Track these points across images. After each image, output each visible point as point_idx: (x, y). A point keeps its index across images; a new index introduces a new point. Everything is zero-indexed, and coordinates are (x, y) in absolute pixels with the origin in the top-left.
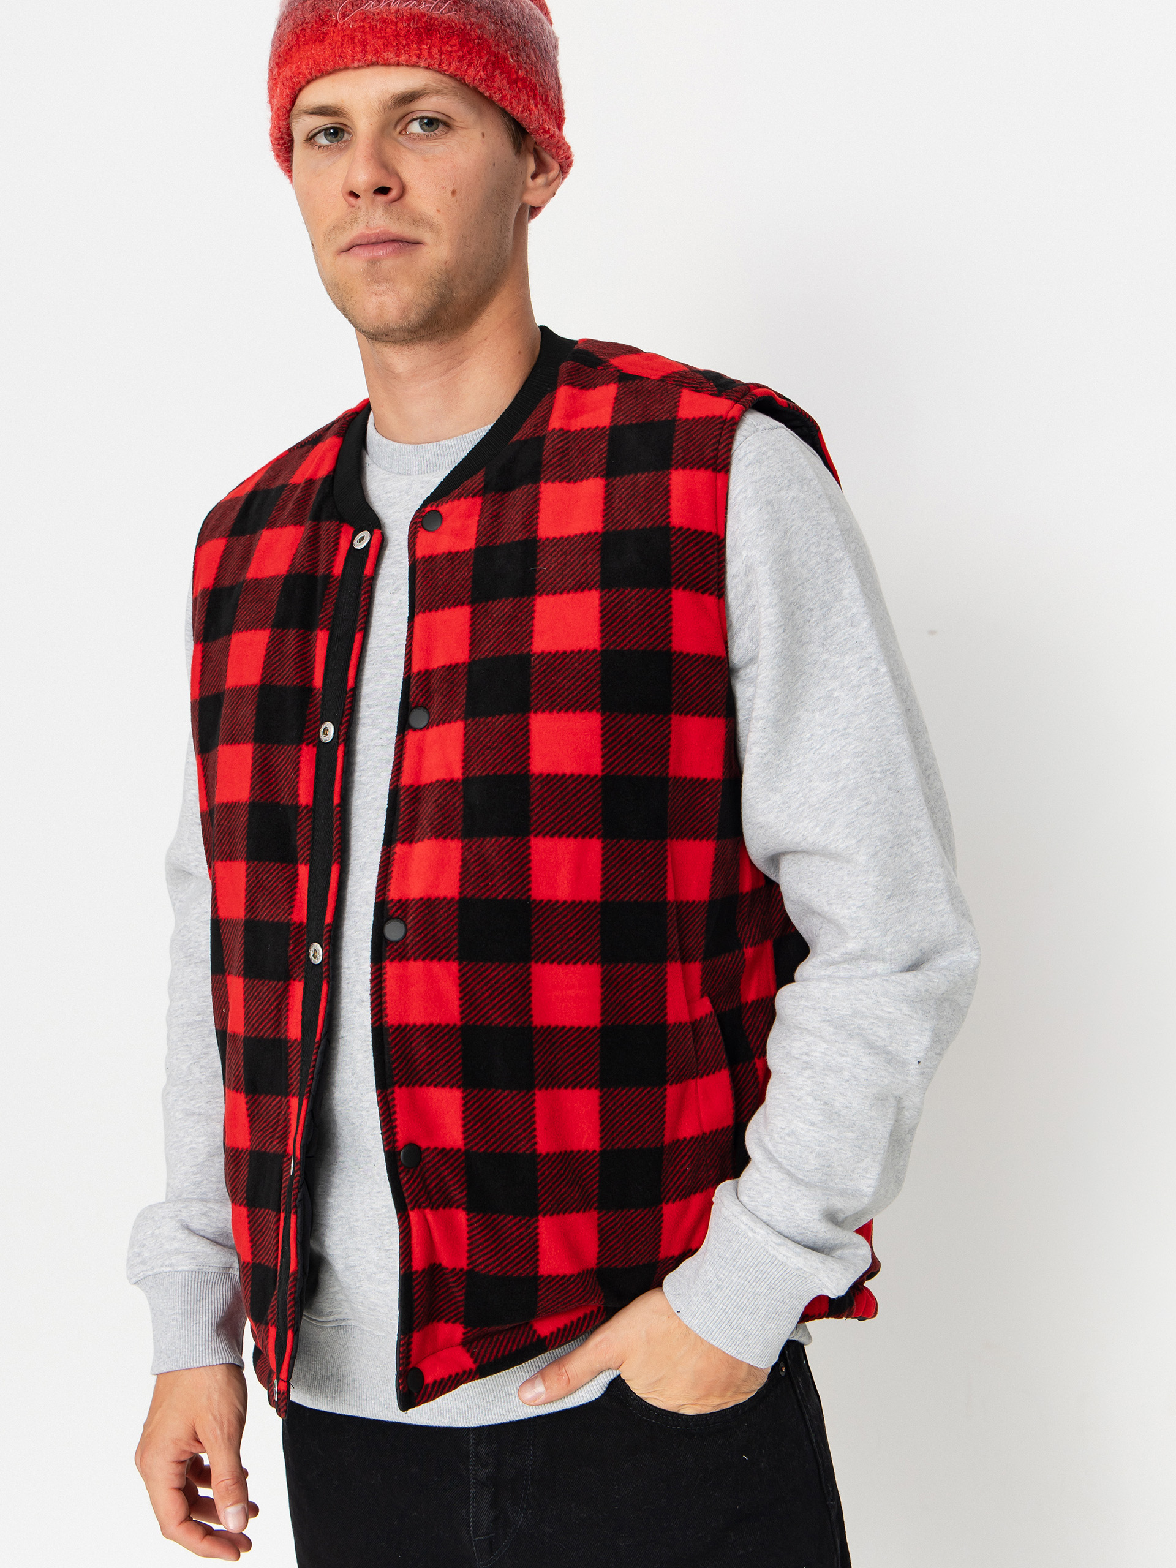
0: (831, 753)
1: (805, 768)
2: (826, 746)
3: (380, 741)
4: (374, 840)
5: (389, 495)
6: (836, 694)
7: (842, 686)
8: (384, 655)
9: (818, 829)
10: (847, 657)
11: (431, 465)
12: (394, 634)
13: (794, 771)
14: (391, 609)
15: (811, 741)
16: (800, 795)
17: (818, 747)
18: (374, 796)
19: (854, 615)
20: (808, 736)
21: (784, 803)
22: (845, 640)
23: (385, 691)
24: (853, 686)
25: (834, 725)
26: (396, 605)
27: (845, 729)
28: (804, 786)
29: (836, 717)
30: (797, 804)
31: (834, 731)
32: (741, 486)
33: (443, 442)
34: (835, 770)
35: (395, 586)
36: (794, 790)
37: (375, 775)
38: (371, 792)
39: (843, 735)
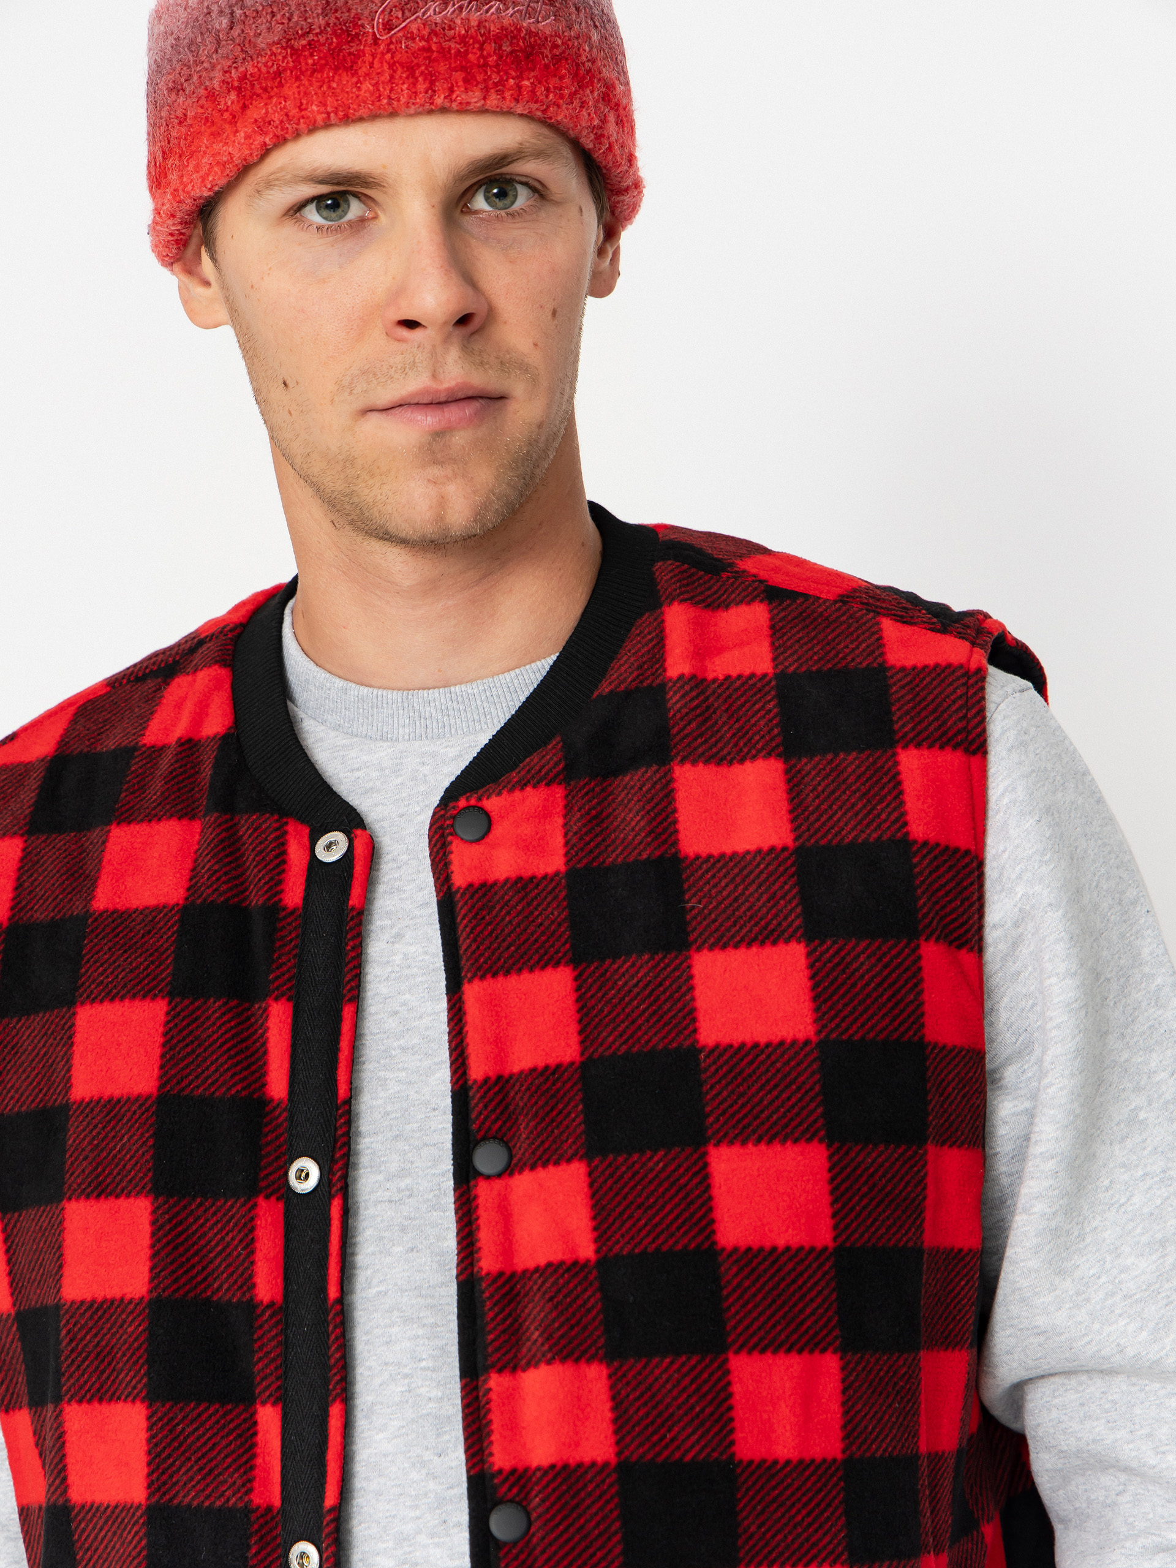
0: (1146, 1210)
1: (1106, 1235)
2: (1135, 1200)
3: (387, 1193)
4: (386, 1364)
5: (357, 774)
6: (1142, 1115)
7: (1150, 1103)
8: (383, 1048)
9: (1145, 1334)
10: (1154, 1055)
11: (435, 724)
12: (396, 1013)
13: (1088, 1240)
14: (390, 969)
15: (1111, 1192)
16: (1104, 1279)
17: (1123, 1200)
18: (382, 1288)
19: (1159, 988)
20: (1106, 1183)
21: (1078, 1294)
22: (1150, 1028)
23: (389, 1108)
24: (1167, 1102)
25: (1145, 1165)
26: (398, 962)
27: (1164, 1171)
28: (1108, 1266)
29: (1146, 1152)
30: (1101, 1295)
31: (1146, 1175)
32: (1006, 783)
33: (458, 688)
34: (1159, 1236)
35: (394, 931)
36: (1092, 1272)
37: (381, 1252)
38: (375, 1281)
39: (1162, 1181)
